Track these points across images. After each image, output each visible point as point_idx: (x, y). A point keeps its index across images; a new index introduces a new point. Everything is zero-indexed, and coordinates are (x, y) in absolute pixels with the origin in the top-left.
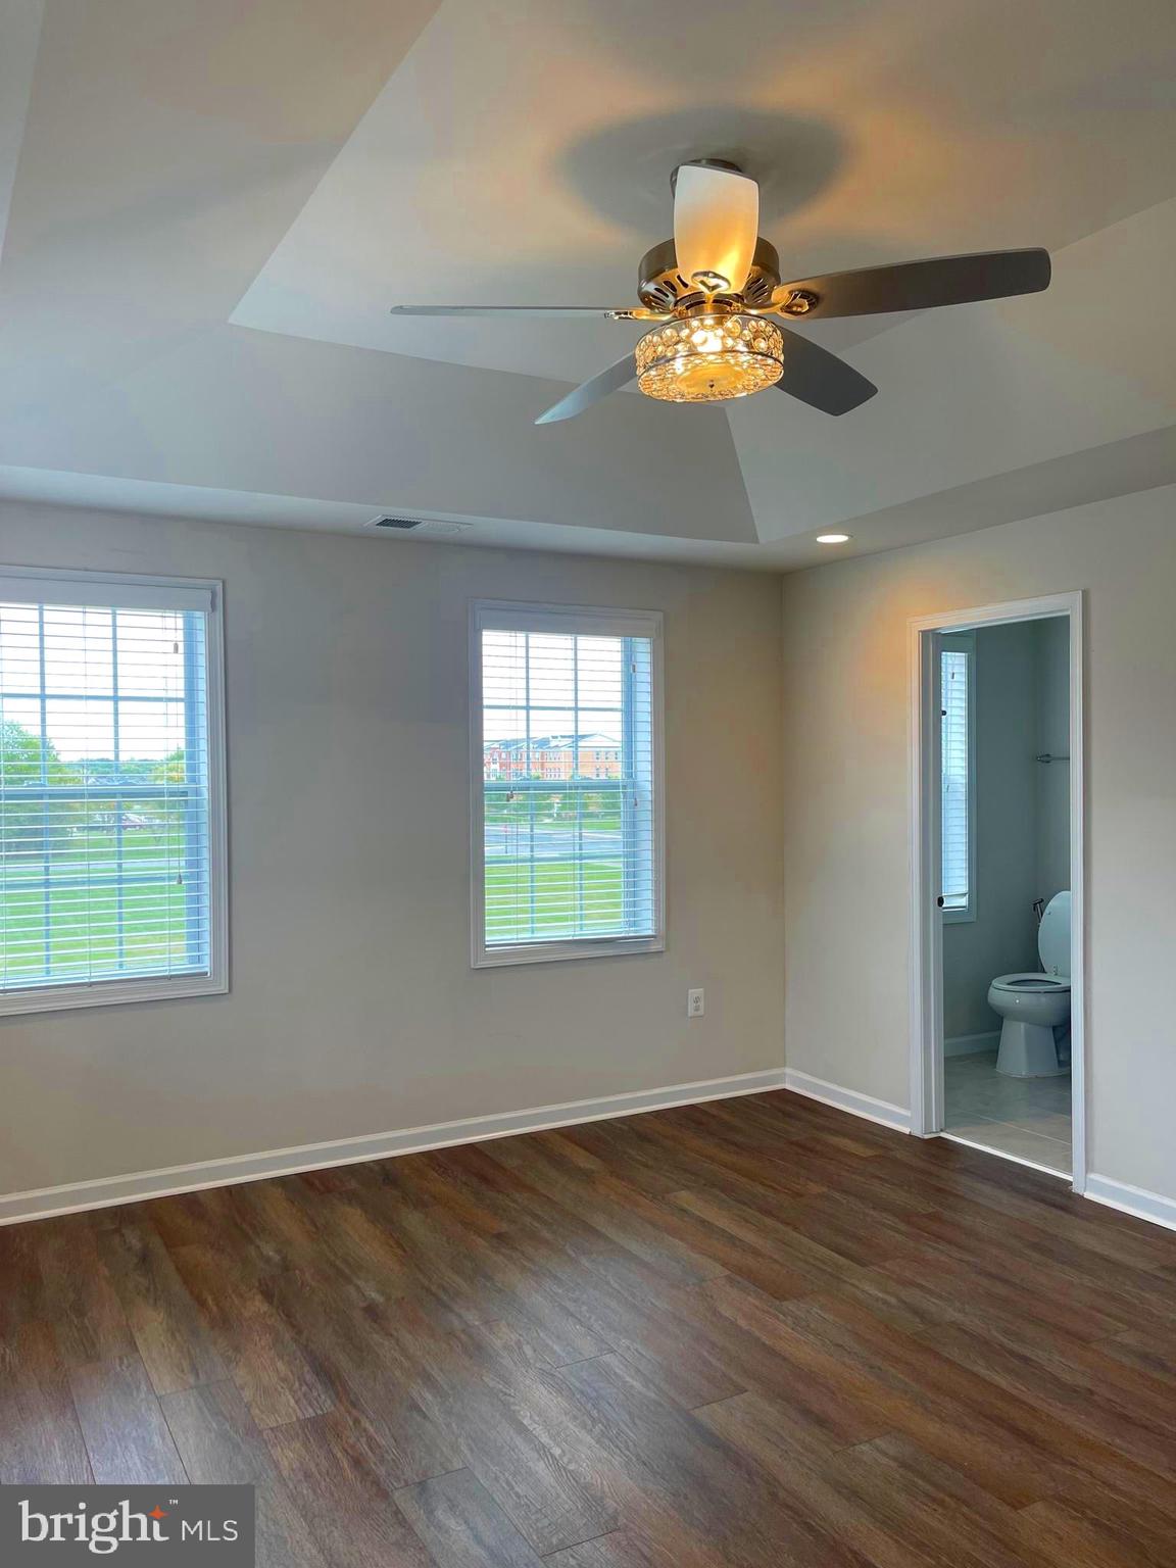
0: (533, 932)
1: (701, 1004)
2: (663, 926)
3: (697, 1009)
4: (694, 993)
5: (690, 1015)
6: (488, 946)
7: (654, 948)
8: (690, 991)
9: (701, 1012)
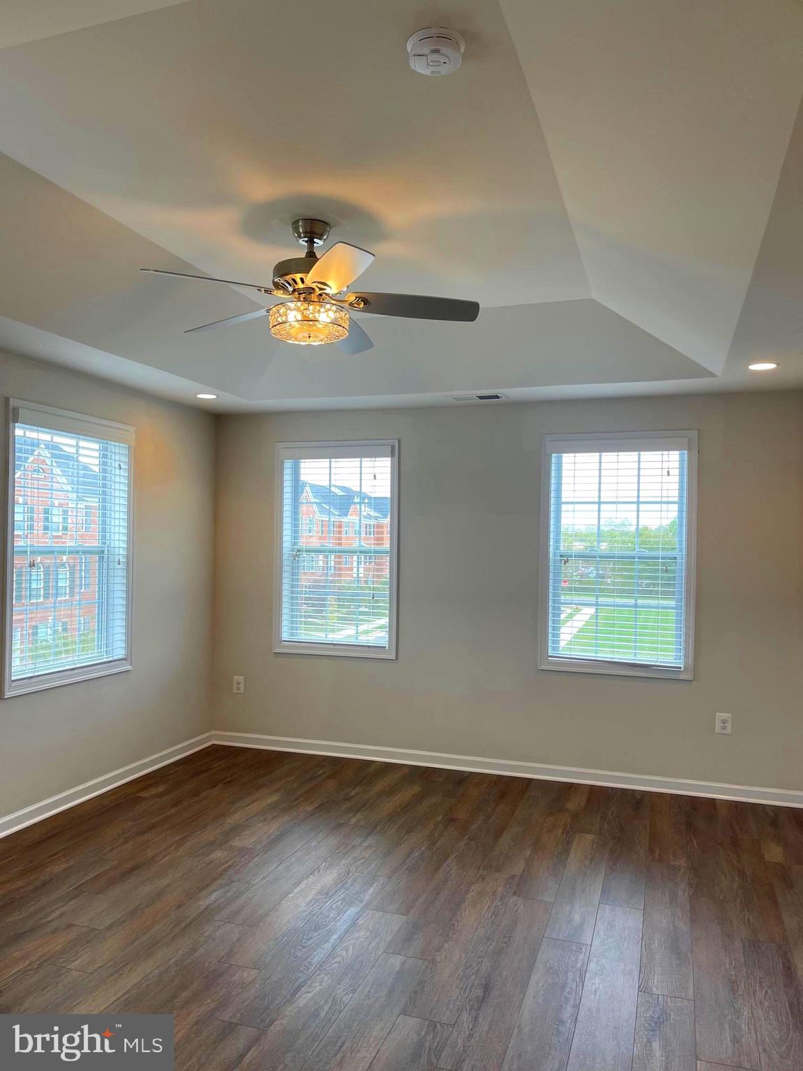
0: (596, 653)
1: (729, 725)
2: (691, 661)
3: (724, 728)
4: (720, 716)
5: (716, 732)
6: (550, 656)
7: (682, 677)
8: (717, 714)
9: (729, 731)
